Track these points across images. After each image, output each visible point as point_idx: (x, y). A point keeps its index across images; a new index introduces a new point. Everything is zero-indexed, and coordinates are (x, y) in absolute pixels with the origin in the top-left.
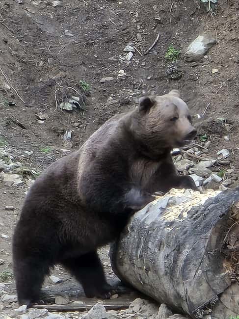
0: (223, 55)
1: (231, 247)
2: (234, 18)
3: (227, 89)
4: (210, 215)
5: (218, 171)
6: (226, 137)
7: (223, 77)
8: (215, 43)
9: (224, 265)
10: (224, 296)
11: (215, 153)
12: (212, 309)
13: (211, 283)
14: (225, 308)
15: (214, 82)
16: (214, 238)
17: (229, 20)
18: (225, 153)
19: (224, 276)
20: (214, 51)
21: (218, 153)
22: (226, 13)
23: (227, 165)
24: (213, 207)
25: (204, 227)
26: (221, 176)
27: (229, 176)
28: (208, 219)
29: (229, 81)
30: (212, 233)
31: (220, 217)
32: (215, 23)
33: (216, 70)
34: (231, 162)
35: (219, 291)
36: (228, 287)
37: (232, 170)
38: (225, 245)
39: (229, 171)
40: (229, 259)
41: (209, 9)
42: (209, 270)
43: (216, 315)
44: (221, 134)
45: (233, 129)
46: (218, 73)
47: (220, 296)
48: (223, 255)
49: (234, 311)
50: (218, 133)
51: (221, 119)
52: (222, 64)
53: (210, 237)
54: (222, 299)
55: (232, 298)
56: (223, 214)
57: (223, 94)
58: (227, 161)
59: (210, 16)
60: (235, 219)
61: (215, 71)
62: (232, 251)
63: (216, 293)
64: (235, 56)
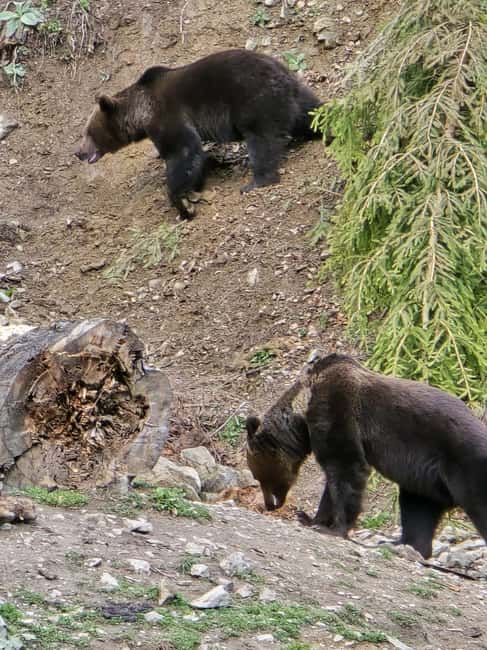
0: (25, 143)
1: (37, 401)
2: (44, 98)
3: (26, 186)
4: (16, 357)
5: (6, 289)
6: (19, 247)
7: (22, 171)
8: (16, 127)
9: (27, 422)
10: (22, 460)
11: (4, 265)
12: (5, 474)
13: (8, 443)
14: (21, 475)
15: (11, 175)
16: (18, 386)
17: (37, 99)
18: (16, 267)
19: (25, 436)
20: (14, 136)
21: (8, 266)
22: (35, 90)
23: (17, 282)
24: (20, 348)
25: (7, 370)
26: (10, 295)
27: (18, 297)
28: (12, 361)
29: (30, 176)
30: (16, 380)
31: (29, 361)
32: (20, 101)
33: (16, 161)
34: (23, 279)
35: (17, 453)
36: (28, 450)
37: (22, 290)
38: (31, 397)
39: (20, 290)
40: (33, 415)
41: (14, 82)
42: (6, 426)
43: (9, 482)
44: (13, 243)
45: (29, 238)
46: (16, 165)
47: (17, 459)
48: (27, 409)
49: (31, 480)
50: (10, 240)
51: (16, 223)
52: (23, 154)
53: (14, 385)
54: (18, 463)
55: (32, 463)
56: (33, 359)
57: (20, 191)
58: (18, 278)
59: (13, 92)
60: (46, 367)
61: (13, 161)
62: (37, 406)
63: (12, 454)
64: (41, 145)
